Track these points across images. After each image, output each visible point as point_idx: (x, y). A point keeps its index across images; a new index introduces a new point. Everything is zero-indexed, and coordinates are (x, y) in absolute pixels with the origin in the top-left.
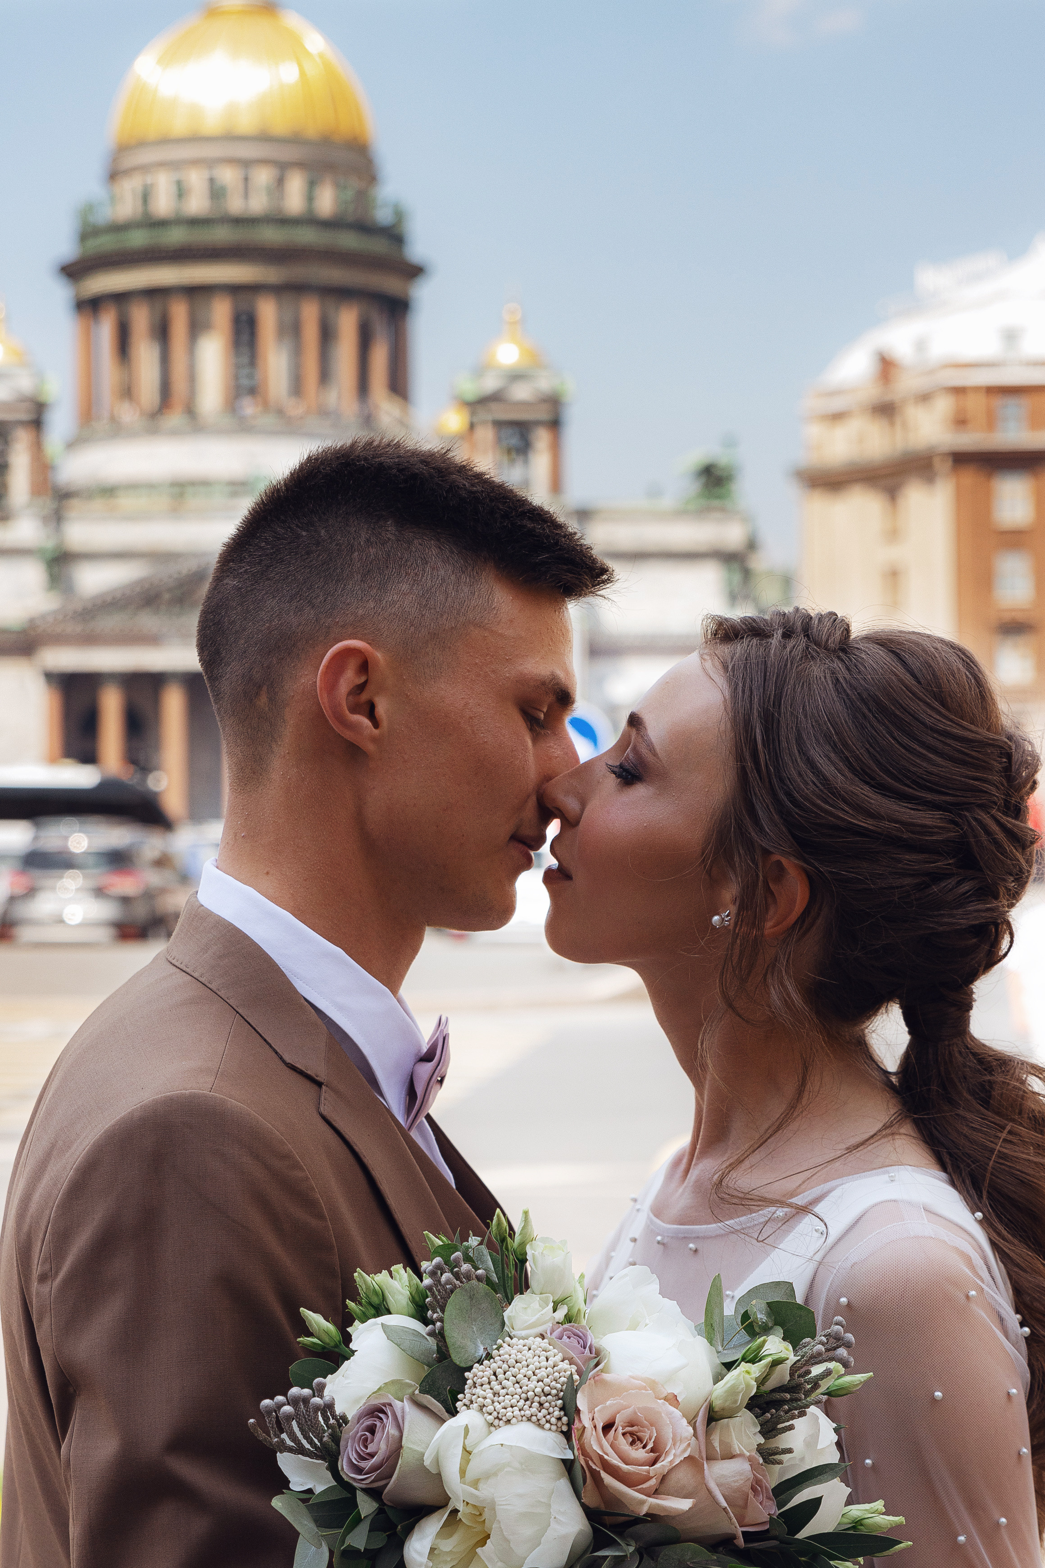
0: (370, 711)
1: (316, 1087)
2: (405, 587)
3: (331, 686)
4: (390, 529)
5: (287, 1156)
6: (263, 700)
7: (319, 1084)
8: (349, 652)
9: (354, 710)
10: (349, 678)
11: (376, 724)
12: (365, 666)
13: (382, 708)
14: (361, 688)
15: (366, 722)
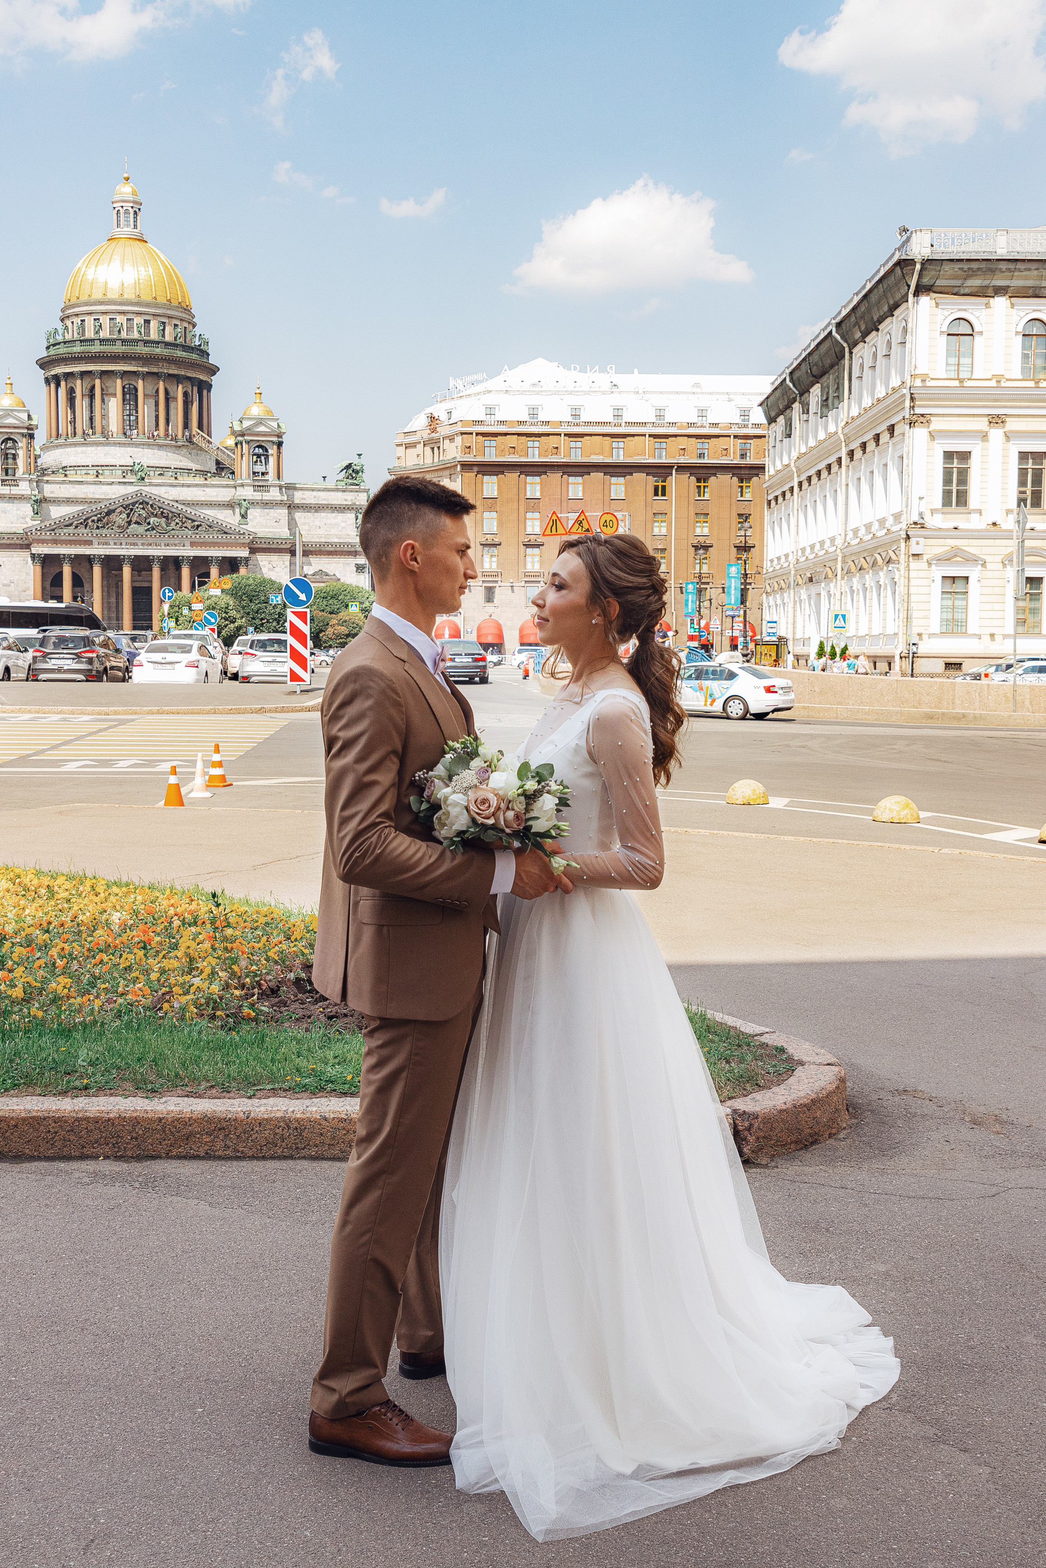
0: (416, 560)
1: (403, 663)
2: (421, 523)
3: (405, 555)
4: (414, 506)
5: (391, 680)
6: (384, 559)
7: (405, 662)
8: (408, 545)
9: (411, 560)
10: (410, 552)
11: (418, 563)
12: (413, 547)
13: (419, 559)
14: (412, 554)
15: (415, 563)
